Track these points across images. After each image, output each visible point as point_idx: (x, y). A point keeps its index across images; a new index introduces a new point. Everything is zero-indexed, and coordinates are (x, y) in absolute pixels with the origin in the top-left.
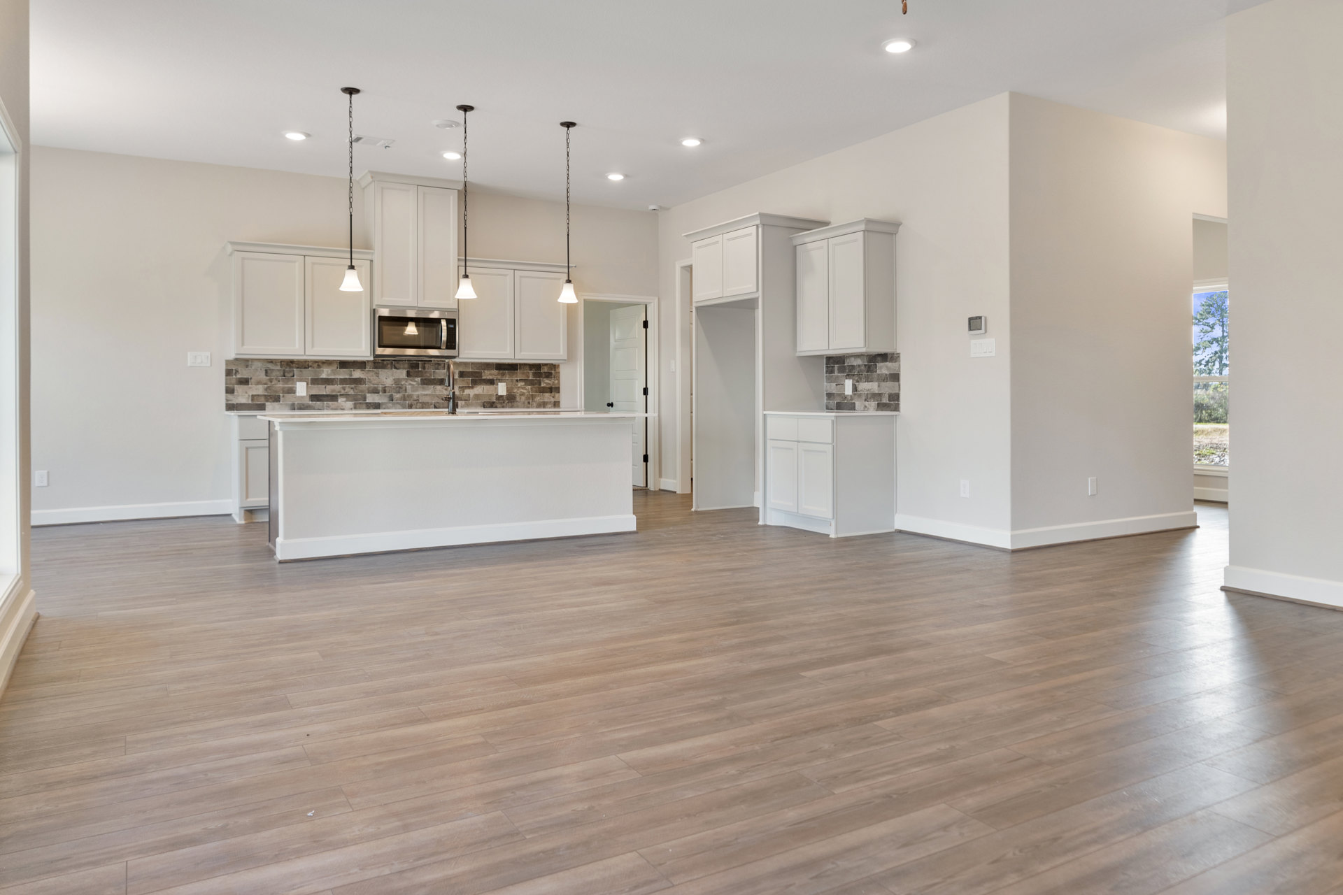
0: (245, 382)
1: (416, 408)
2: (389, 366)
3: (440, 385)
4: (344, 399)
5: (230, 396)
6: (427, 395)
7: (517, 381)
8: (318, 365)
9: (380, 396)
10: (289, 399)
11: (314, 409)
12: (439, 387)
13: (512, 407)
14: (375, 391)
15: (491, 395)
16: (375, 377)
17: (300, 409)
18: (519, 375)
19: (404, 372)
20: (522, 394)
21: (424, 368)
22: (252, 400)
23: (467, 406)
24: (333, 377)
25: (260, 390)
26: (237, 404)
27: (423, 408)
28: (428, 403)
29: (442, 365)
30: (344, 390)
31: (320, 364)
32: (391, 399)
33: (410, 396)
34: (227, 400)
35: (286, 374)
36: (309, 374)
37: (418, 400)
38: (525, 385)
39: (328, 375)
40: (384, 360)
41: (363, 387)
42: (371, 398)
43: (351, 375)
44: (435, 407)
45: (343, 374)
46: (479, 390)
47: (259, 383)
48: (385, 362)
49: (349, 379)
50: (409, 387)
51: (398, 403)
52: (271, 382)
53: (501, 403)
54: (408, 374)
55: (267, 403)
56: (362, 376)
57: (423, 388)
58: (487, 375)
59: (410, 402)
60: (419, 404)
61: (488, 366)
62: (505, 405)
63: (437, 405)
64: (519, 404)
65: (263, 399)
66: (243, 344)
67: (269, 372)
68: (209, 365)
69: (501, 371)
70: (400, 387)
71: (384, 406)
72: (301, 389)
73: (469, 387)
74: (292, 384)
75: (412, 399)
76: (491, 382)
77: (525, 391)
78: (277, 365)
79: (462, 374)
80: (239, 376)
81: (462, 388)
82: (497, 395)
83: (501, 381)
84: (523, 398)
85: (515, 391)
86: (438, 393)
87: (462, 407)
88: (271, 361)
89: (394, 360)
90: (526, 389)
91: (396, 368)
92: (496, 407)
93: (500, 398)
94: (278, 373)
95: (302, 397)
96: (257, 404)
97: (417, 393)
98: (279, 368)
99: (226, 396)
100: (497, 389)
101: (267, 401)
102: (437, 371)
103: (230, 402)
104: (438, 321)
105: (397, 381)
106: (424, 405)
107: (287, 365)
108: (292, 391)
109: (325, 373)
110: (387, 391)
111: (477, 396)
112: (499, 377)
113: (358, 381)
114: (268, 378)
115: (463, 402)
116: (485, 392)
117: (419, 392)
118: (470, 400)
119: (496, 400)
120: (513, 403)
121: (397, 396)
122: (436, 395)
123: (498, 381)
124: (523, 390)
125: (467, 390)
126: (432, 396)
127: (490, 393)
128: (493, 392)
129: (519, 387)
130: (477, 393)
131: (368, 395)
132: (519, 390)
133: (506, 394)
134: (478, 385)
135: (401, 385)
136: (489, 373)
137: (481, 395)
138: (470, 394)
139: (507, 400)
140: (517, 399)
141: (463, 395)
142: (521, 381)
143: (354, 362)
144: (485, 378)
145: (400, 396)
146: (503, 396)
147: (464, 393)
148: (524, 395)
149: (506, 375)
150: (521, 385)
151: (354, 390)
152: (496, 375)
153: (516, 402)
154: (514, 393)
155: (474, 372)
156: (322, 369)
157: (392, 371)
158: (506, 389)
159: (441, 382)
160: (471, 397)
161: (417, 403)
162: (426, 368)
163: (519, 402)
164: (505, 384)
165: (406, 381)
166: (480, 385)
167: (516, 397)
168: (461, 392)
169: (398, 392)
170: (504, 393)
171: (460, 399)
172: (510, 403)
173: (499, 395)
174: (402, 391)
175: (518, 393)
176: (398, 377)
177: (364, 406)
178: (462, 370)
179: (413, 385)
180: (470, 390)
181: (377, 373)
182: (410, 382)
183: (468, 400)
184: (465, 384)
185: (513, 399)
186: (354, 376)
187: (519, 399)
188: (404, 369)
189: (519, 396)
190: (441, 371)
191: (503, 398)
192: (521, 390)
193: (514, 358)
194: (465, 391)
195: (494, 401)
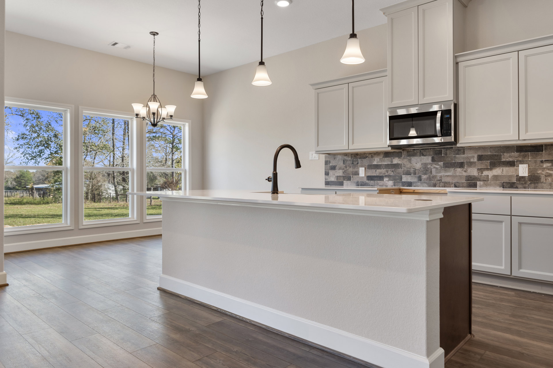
0: (333, 168)
1: (439, 187)
2: (418, 154)
3: (460, 167)
4: (387, 179)
5: (327, 177)
6: (448, 176)
7: (542, 162)
8: (372, 156)
9: (412, 176)
10: (355, 179)
11: (369, 186)
12: (459, 170)
13: (535, 188)
14: (408, 173)
15: (511, 176)
16: (408, 163)
17: (361, 185)
18: (545, 155)
19: (430, 158)
20: (549, 175)
21: (446, 154)
22: (337, 179)
23: (486, 185)
24: (381, 164)
25: (340, 173)
26: (330, 181)
28: (449, 182)
29: (462, 151)
30: (388, 172)
31: (373, 155)
32: (420, 179)
33: (434, 177)
34: (326, 179)
35: (354, 162)
36: (366, 162)
37: (441, 180)
39: (377, 162)
40: (414, 150)
41: (400, 170)
42: (405, 178)
43: (392, 162)
44: (456, 186)
45: (387, 161)
46: (497, 171)
47: (340, 169)
48: (415, 151)
49: (391, 164)
50: (434, 170)
51: (425, 182)
52: (346, 168)
53: (522, 184)
54: (433, 160)
55: (344, 181)
56: (399, 162)
57: (445, 170)
58: (506, 157)
59: (434, 182)
61: (508, 148)
62: (527, 185)
63: (457, 184)
64: (544, 185)
65: (342, 179)
66: (318, 145)
67: (345, 161)
68: (318, 159)
69: (522, 153)
70: (427, 170)
71: (414, 185)
72: (362, 172)
73: (487, 169)
74: (357, 169)
75: (436, 180)
76: (512, 164)
78: (349, 157)
79: (480, 158)
80: (331, 165)
81: (481, 170)
82: (518, 176)
83: (522, 162)
84: (550, 179)
85: (539, 172)
86: (458, 174)
87: (480, 186)
88: (346, 154)
89: (422, 149)
91: (423, 155)
92: (517, 188)
93: (521, 179)
94: (350, 162)
95: (362, 177)
96: (339, 182)
97: (440, 175)
98: (350, 159)
99: (325, 177)
100: (517, 170)
101: (344, 180)
102: (457, 156)
104: (435, 113)
105: (425, 165)
106: (446, 185)
107: (354, 156)
108: (357, 173)
109: (376, 161)
110: (417, 174)
111: (496, 177)
112: (520, 159)
113: (396, 166)
114: (345, 165)
115: (482, 183)
116: (505, 173)
118: (488, 181)
119: (516, 181)
120: (536, 184)
121: (424, 177)
122: (457, 176)
123: (518, 162)
124: (550, 170)
125: (485, 172)
126: (453, 177)
127: (510, 174)
128: (514, 173)
129: (544, 168)
130: (496, 174)
131: (403, 176)
132: (546, 171)
133: (529, 175)
134: (496, 167)
135: (428, 168)
136: (509, 155)
137: (500, 176)
138: (488, 175)
139: (530, 181)
140: (542, 180)
141: (481, 176)
142: (547, 162)
143: (394, 152)
144: (504, 160)
145: (427, 177)
146: (525, 177)
147: (483, 175)
148: (552, 176)
149: (528, 156)
150: (548, 166)
151: (393, 173)
152: (517, 156)
153: (540, 184)
154: (538, 174)
155: (493, 155)
156: (374, 158)
157: (421, 157)
158: (528, 170)
159: (461, 165)
160: (489, 178)
161: (440, 183)
162: (448, 154)
163: (545, 183)
164: (527, 165)
165: (431, 165)
166: (499, 167)
167: (541, 179)
168: (479, 173)
169: (425, 174)
170: (526, 174)
171: (479, 179)
172: (533, 185)
173: (520, 176)
174: (428, 173)
175: (544, 174)
176: (425, 162)
177: (401, 184)
178: (480, 154)
179: (437, 168)
180: (488, 172)
181: (409, 160)
182: (435, 166)
183: (485, 181)
184: (483, 167)
185: (537, 180)
186: (394, 162)
187: (544, 180)
188: (429, 155)
189: (544, 177)
190: (461, 155)
191: (525, 179)
192: (548, 171)
193: (518, 139)
194: (484, 172)
195: (515, 182)
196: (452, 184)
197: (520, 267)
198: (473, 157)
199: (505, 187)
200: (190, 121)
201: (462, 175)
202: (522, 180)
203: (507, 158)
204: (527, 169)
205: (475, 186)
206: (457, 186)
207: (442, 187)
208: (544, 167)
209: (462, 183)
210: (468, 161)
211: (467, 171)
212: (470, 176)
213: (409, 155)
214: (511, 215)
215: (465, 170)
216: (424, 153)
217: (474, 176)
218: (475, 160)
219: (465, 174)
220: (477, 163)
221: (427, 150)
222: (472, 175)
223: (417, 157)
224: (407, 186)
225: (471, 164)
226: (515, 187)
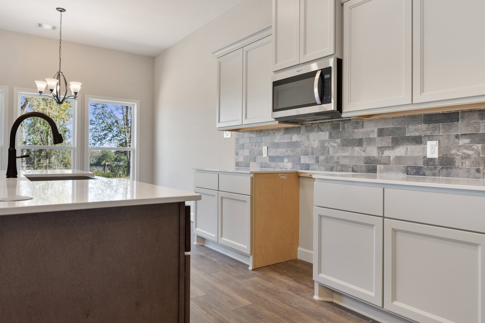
0: (242, 147)
1: (336, 171)
2: (316, 129)
3: (358, 146)
4: (287, 160)
5: (237, 157)
6: (345, 157)
7: (457, 137)
8: (273, 133)
9: (310, 157)
10: (259, 159)
12: (357, 149)
13: (448, 175)
14: (306, 153)
15: (416, 158)
16: (306, 140)
17: (265, 167)
18: (461, 127)
19: (327, 134)
20: (467, 157)
21: (344, 128)
22: (245, 159)
23: (387, 170)
24: (281, 142)
25: (247, 153)
27: (342, 171)
28: (347, 165)
30: (287, 152)
32: (317, 160)
33: (332, 158)
34: (236, 160)
35: (258, 141)
36: (268, 140)
37: (338, 162)
38: (471, 142)
39: (278, 140)
41: (299, 150)
42: (303, 160)
43: (291, 140)
45: (287, 139)
46: (400, 151)
47: (247, 148)
48: (313, 126)
49: (290, 142)
50: (331, 149)
51: (322, 165)
52: (252, 147)
53: (431, 169)
54: (331, 137)
55: (251, 162)
56: (298, 140)
57: (343, 149)
60: (338, 167)
62: (437, 172)
63: (355, 168)
64: (460, 171)
65: (249, 159)
67: (251, 139)
70: (324, 149)
71: (312, 167)
72: (265, 152)
73: (389, 148)
74: (261, 148)
75: (333, 161)
76: (418, 140)
77: (470, 152)
79: (381, 133)
80: (240, 143)
81: (381, 149)
82: (425, 157)
83: (431, 138)
84: (467, 163)
85: (453, 152)
86: (356, 154)
90: (473, 150)
91: (321, 130)
93: (429, 162)
94: (255, 140)
95: (265, 158)
96: (247, 163)
97: (337, 155)
99: (235, 157)
100: (425, 150)
102: (356, 130)
103: (237, 161)
104: (314, 73)
105: (322, 142)
107: (259, 133)
108: (261, 154)
110: (314, 154)
111: (399, 159)
112: (428, 133)
113: (295, 145)
114: (251, 144)
115: (382, 167)
116: (409, 154)
117: (340, 154)
118: (390, 164)
119: (423, 164)
120: (449, 170)
121: (322, 158)
122: (354, 157)
123: (426, 138)
124: (469, 150)
125: (386, 151)
126: (351, 158)
127: (416, 154)
128: (421, 154)
129: (460, 146)
130: (398, 154)
131: (302, 157)
132: (462, 151)
133: (439, 157)
134: (399, 145)
135: (325, 147)
136: (414, 127)
137: (404, 157)
138: (390, 157)
139: (440, 165)
140: (457, 164)
141: (381, 157)
142: (464, 136)
143: (293, 127)
144: (409, 135)
145: (324, 157)
146: (435, 159)
147: (384, 155)
148: (470, 158)
149: (438, 129)
150: (466, 144)
151: (292, 152)
152: (425, 129)
153: (454, 169)
154: (451, 155)
155: (395, 128)
156: (275, 135)
157: (318, 133)
158: (439, 149)
159: (360, 143)
160: (391, 160)
161: (337, 166)
162: (346, 128)
163: (461, 169)
164: (437, 141)
165: (329, 143)
166: (402, 145)
167: (455, 162)
168: (380, 153)
169: (323, 154)
170: (435, 155)
171: (379, 162)
172: (444, 171)
173: (427, 157)
174: (325, 153)
175: (459, 155)
176: (322, 139)
177: (299, 167)
178: (380, 127)
179: (334, 147)
180: (390, 151)
181: (308, 137)
182: (332, 144)
183: (386, 164)
184: (384, 144)
185: (450, 164)
186: (293, 140)
187: (460, 163)
188: (327, 130)
189: (460, 159)
190: (360, 130)
191: (435, 162)
192: (465, 151)
193: (411, 103)
194: (384, 152)
195: (422, 167)
196: (350, 168)
197: (394, 298)
198: (373, 131)
199: (409, 173)
200: (139, 101)
201: (361, 156)
202: (431, 163)
203: (413, 132)
204: (437, 148)
205: (374, 170)
206: (355, 170)
207: (339, 171)
208: (460, 144)
209: (361, 167)
210: (367, 137)
211: (366, 150)
212: (369, 157)
213: (307, 131)
214: (384, 217)
215: (364, 149)
216: (322, 128)
217: (374, 157)
218: (375, 135)
219: (363, 154)
220: (377, 140)
221: (325, 124)
222: (372, 155)
223: (315, 133)
224: (305, 170)
225: (370, 141)
226: (422, 173)
